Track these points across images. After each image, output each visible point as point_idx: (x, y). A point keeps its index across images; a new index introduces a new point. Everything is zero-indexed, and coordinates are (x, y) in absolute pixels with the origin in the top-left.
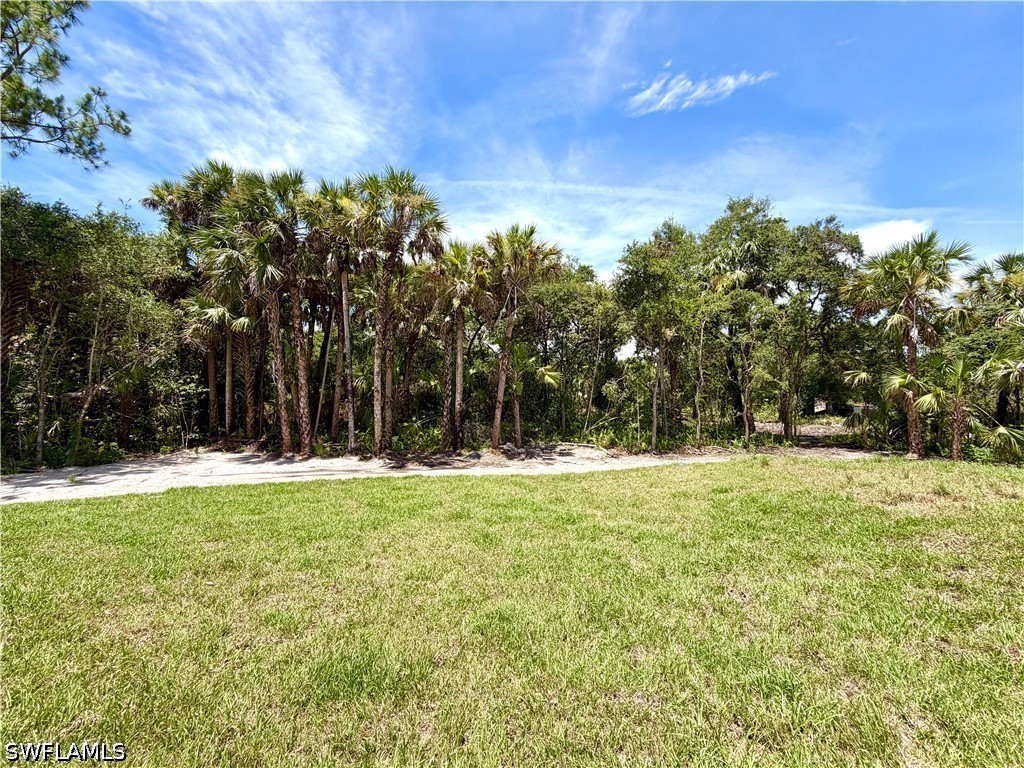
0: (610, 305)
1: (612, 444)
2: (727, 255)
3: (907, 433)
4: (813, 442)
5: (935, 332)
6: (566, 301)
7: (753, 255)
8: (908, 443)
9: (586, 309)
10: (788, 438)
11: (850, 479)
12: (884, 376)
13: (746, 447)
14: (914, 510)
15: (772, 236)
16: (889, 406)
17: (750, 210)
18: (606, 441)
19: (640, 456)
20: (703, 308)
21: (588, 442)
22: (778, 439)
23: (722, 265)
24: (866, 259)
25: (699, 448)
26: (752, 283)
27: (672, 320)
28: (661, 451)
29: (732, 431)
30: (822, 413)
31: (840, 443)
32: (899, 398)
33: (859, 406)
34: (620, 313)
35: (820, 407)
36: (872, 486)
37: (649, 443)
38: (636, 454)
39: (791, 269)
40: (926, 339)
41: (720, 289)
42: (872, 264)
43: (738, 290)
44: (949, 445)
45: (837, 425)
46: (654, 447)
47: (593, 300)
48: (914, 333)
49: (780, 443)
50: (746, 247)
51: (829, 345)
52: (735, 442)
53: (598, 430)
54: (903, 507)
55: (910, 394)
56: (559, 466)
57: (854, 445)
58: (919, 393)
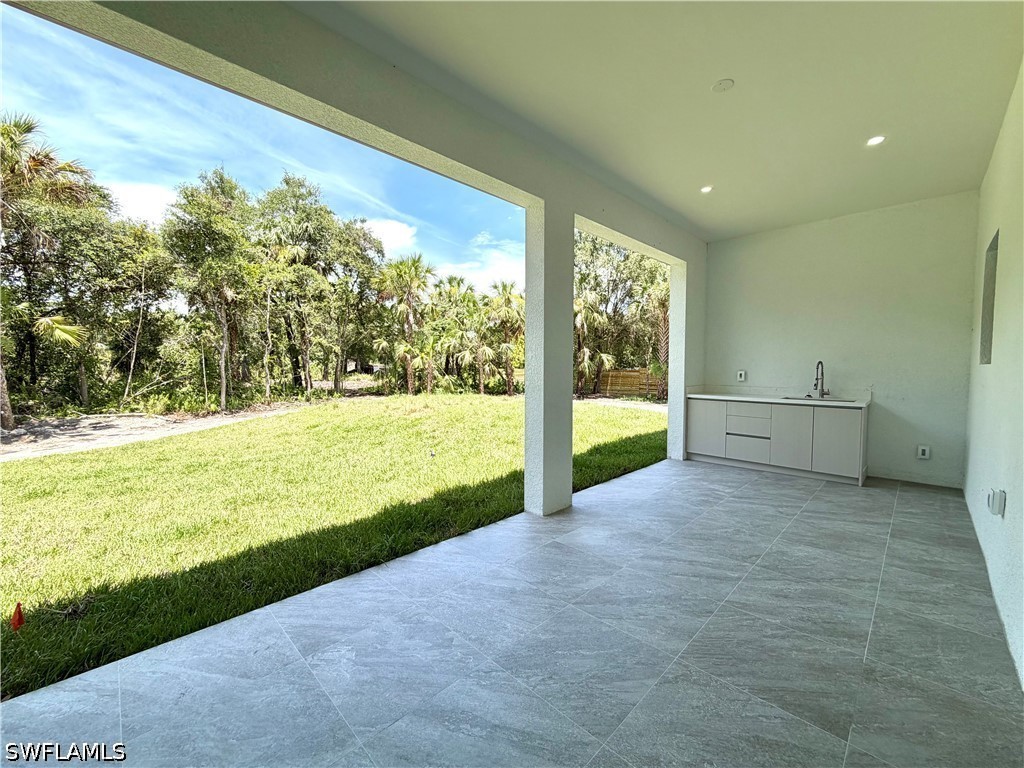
0: (163, 254)
1: (169, 410)
2: (287, 229)
3: (407, 382)
4: (353, 393)
5: (421, 318)
6: (87, 236)
7: (310, 235)
8: (407, 388)
9: (121, 250)
10: (337, 390)
11: (387, 407)
12: (396, 344)
13: (308, 400)
14: (417, 415)
15: (325, 223)
16: (398, 365)
17: (303, 191)
18: (160, 407)
19: (210, 418)
20: (268, 275)
21: (132, 411)
22: (331, 393)
23: (283, 237)
24: (386, 260)
25: (269, 404)
26: (309, 261)
27: (237, 282)
28: (231, 409)
29: (293, 389)
30: (353, 371)
31: (370, 392)
32: (404, 360)
33: (377, 366)
34: (175, 265)
35: (351, 366)
36: (398, 409)
37: (218, 403)
38: (204, 416)
39: (339, 255)
40: (418, 323)
41: (282, 260)
42: (390, 266)
43: (299, 265)
44: (426, 388)
45: (366, 381)
46: (224, 407)
47: (130, 241)
48: (411, 318)
49: (332, 395)
50: (304, 227)
51: (362, 319)
52: (300, 397)
53: (145, 396)
54: (413, 415)
55: (409, 357)
56: (103, 441)
57: (379, 393)
58: (414, 357)
